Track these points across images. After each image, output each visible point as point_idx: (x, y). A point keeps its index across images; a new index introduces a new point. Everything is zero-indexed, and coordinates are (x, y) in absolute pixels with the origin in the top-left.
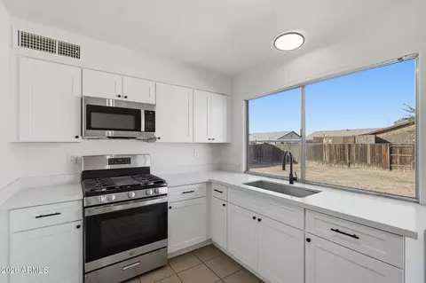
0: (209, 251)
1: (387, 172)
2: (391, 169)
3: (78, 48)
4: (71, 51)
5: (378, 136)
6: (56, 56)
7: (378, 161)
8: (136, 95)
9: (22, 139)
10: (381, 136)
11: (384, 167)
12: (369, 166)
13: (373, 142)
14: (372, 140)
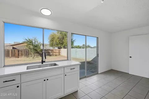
1: (17, 59)
2: (18, 57)
5: (13, 46)
7: (14, 55)
10: (14, 46)
11: (16, 57)
12: (10, 57)
13: (12, 48)
14: (11, 48)
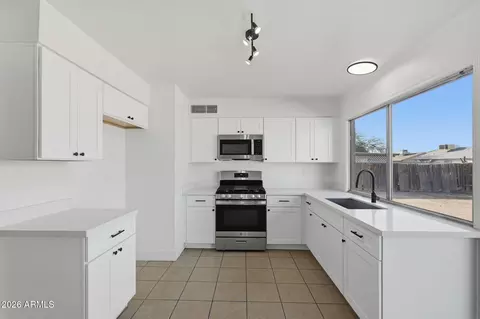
0: (303, 254)
3: (216, 107)
4: (213, 109)
6: (206, 115)
8: (248, 130)
9: (194, 161)
